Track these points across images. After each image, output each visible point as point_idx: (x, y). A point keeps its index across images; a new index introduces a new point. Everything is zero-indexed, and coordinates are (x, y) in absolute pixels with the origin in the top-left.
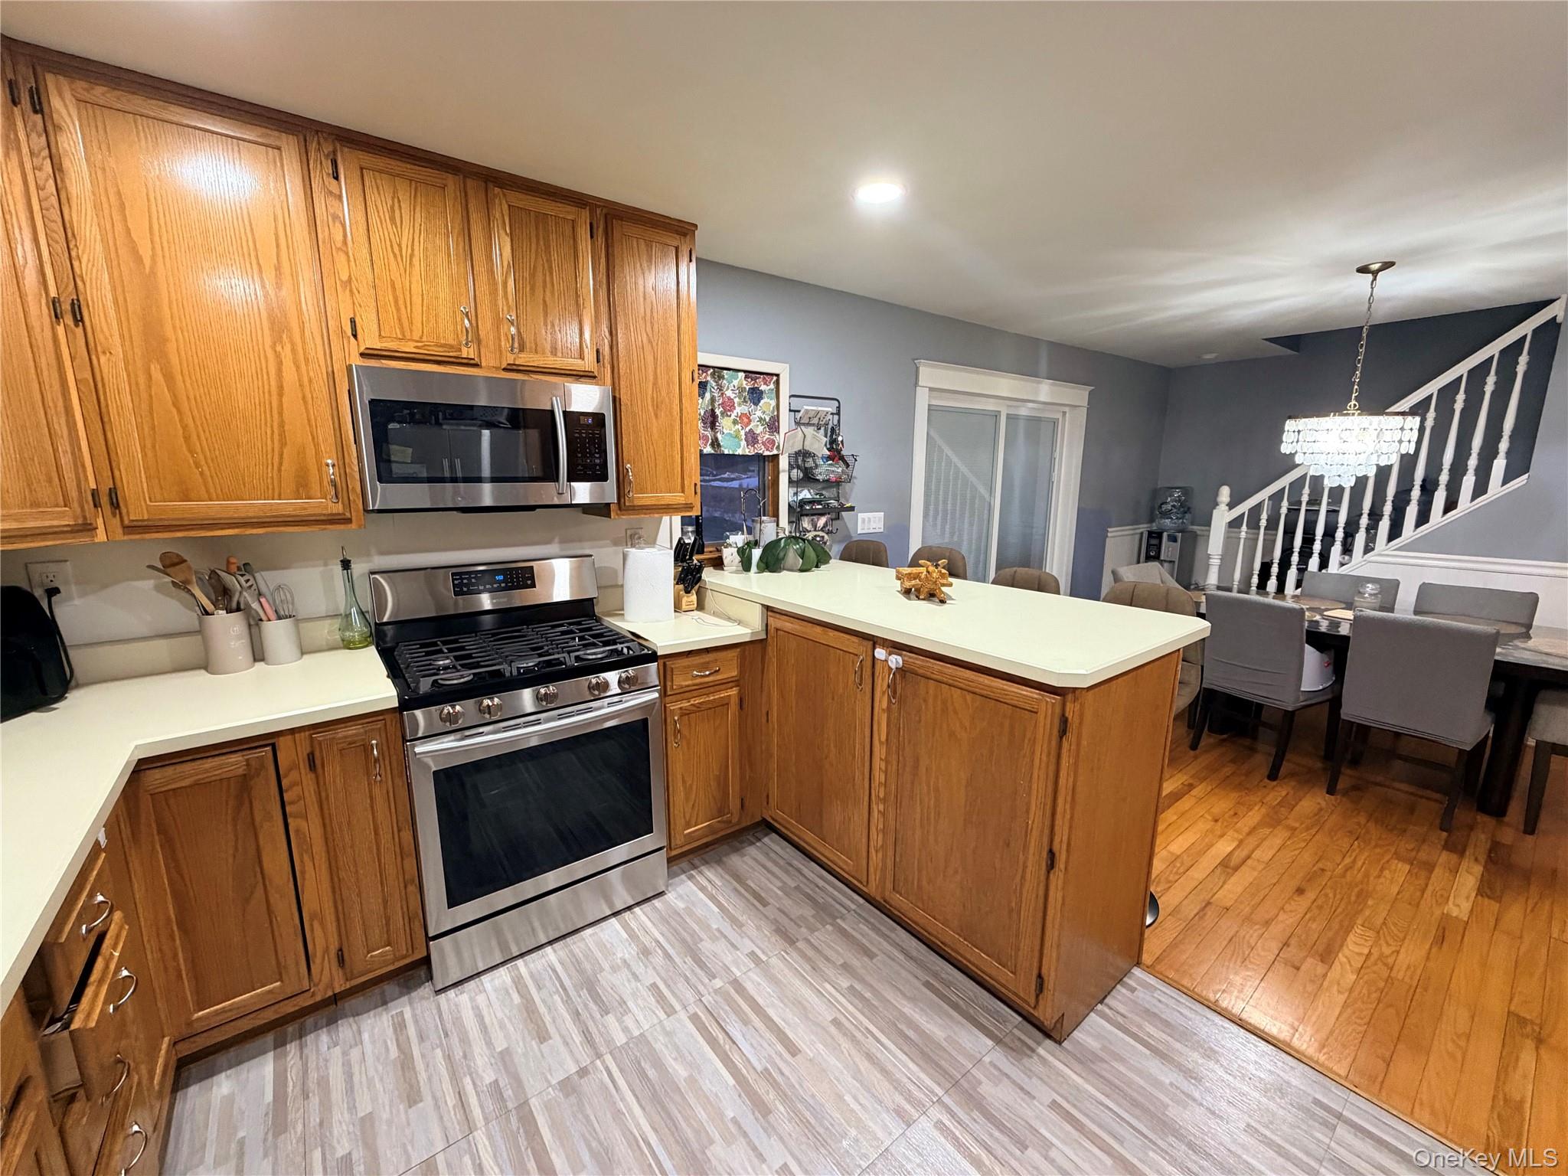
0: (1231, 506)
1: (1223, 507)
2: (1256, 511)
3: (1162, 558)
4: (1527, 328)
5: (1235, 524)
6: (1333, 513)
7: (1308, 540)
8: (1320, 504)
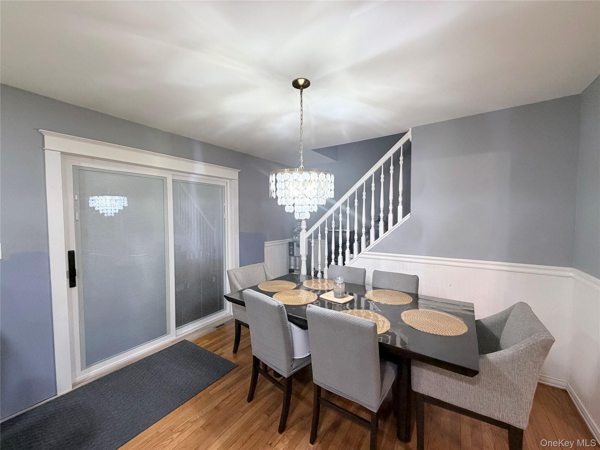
0: (307, 230)
1: (304, 231)
2: (316, 232)
3: (295, 255)
4: (399, 144)
5: (310, 237)
6: (344, 232)
7: (337, 246)
8: (339, 228)
